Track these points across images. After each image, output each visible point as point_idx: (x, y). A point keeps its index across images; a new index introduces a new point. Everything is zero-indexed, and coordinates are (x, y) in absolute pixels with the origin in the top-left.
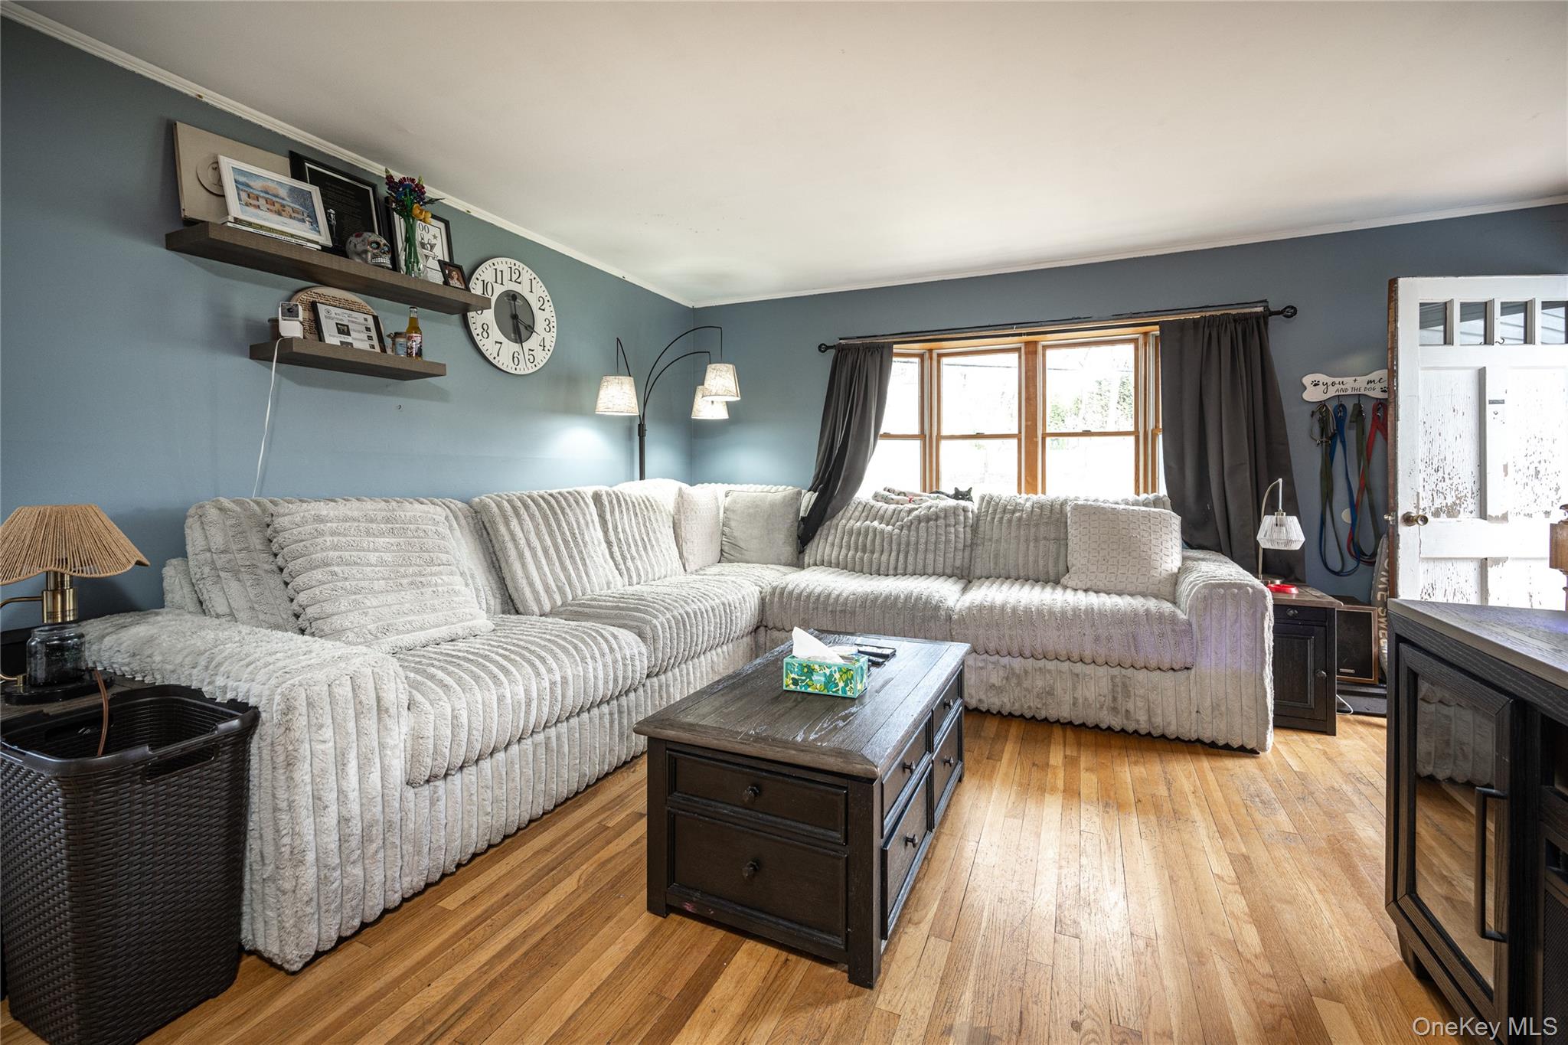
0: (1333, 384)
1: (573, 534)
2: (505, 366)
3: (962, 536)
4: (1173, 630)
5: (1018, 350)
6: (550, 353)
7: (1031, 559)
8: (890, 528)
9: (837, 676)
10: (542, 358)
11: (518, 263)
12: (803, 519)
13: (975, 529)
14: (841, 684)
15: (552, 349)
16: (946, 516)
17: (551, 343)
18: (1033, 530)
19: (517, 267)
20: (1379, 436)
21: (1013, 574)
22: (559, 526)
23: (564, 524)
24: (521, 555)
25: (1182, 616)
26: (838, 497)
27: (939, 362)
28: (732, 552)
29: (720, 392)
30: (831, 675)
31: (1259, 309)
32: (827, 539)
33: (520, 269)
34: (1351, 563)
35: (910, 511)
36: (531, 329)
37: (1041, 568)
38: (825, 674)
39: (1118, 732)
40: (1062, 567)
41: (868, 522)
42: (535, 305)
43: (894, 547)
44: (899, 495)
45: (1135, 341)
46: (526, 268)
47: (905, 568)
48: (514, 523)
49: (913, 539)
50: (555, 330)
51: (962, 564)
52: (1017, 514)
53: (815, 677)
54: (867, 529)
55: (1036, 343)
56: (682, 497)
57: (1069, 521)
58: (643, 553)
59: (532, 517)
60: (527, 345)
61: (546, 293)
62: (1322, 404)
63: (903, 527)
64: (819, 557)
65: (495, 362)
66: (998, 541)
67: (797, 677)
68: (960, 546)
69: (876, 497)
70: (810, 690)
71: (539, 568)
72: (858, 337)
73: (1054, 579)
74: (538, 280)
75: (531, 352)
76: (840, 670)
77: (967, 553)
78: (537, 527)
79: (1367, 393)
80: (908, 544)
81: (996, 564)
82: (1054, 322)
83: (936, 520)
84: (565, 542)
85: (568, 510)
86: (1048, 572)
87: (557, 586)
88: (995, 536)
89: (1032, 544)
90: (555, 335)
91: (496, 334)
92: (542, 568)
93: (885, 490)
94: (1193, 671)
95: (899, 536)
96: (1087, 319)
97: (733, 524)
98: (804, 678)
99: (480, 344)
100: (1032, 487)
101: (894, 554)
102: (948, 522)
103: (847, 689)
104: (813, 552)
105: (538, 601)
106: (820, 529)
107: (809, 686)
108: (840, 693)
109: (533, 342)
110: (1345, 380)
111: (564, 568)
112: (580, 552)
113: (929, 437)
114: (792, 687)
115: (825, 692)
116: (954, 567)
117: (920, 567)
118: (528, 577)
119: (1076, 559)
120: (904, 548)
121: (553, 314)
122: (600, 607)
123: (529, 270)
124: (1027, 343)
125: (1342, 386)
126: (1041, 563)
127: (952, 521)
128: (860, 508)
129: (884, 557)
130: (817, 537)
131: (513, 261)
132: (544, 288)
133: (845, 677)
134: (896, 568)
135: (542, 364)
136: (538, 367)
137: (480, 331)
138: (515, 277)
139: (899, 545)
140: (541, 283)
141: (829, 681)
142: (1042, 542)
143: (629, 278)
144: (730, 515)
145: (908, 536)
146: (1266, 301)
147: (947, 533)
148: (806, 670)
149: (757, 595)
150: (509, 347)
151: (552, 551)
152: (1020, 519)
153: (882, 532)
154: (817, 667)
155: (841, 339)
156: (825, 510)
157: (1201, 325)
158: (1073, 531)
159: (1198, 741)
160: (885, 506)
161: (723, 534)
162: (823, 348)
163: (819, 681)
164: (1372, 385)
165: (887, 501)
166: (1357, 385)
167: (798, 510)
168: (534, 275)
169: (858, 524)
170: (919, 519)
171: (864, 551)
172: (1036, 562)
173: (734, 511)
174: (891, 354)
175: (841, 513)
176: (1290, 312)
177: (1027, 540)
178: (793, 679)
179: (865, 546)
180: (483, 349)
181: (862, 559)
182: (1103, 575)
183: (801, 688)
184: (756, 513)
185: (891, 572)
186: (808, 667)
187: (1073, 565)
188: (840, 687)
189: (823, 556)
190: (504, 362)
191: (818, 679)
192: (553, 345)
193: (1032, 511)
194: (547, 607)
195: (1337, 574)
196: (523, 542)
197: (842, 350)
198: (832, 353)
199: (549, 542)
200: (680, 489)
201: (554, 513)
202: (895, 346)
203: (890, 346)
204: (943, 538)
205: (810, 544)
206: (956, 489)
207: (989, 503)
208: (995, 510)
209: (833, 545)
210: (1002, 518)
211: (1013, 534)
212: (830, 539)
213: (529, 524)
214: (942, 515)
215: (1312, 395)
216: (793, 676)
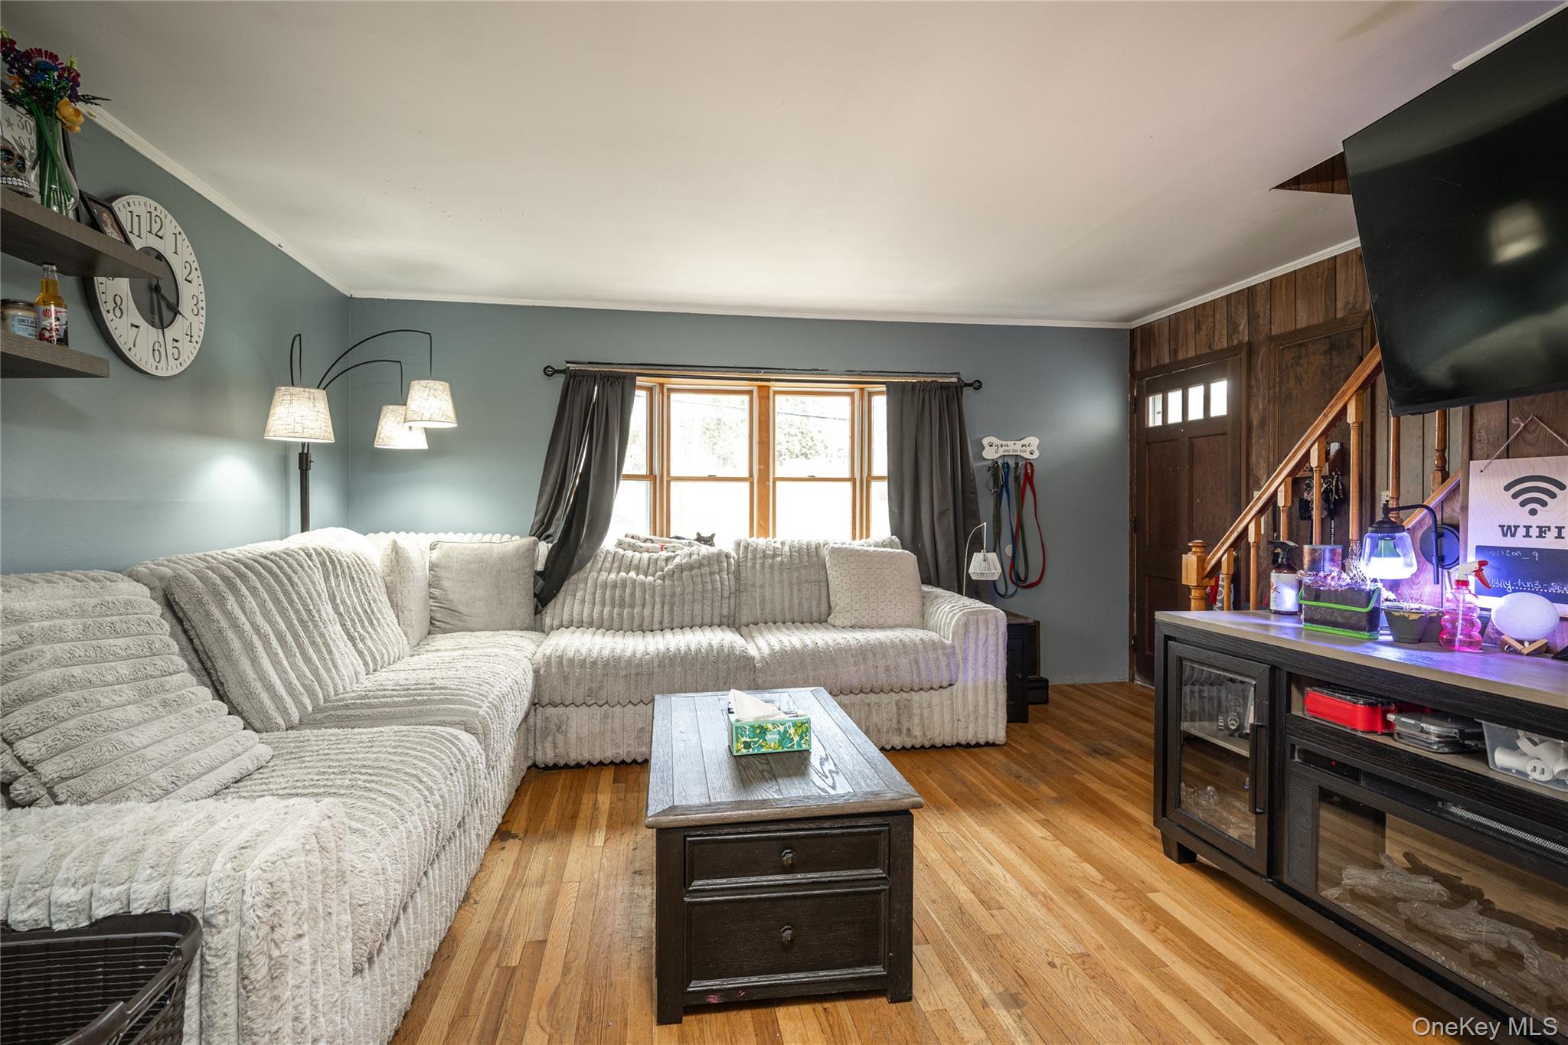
0: (1002, 446)
1: (309, 611)
2: (143, 361)
3: (727, 583)
4: (944, 654)
5: (750, 393)
6: (198, 347)
7: (796, 602)
8: (650, 578)
9: (792, 731)
10: (189, 352)
11: (160, 208)
12: (539, 574)
13: (737, 575)
14: (796, 739)
15: (200, 341)
16: (709, 563)
17: (198, 334)
18: (795, 574)
19: (158, 213)
20: (1028, 487)
21: (779, 617)
22: (291, 602)
23: (295, 597)
24: (249, 648)
25: (948, 642)
26: (585, 546)
27: (669, 397)
28: (448, 620)
29: (435, 417)
30: (786, 732)
31: (955, 380)
32: (575, 596)
33: (162, 217)
34: (1012, 588)
35: (667, 560)
36: (175, 310)
37: (806, 610)
38: (779, 732)
39: (899, 750)
40: (824, 608)
41: (623, 574)
42: (180, 274)
43: (658, 600)
44: (645, 541)
45: (851, 395)
46: (170, 217)
47: (672, 621)
48: (231, 603)
49: (678, 590)
50: (203, 312)
51: (729, 613)
52: (779, 559)
53: (769, 737)
54: (624, 583)
55: (769, 387)
56: (397, 553)
57: (828, 564)
58: (370, 629)
59: (253, 590)
60: (171, 332)
61: (193, 257)
62: (995, 462)
63: (664, 577)
64: (566, 617)
65: (130, 355)
66: (762, 586)
67: (748, 740)
68: (726, 594)
69: (620, 544)
70: (763, 750)
71: (276, 663)
72: (589, 363)
73: (821, 619)
74: (184, 236)
75: (175, 344)
76: (795, 725)
77: (732, 601)
78: (262, 606)
79: (1022, 454)
80: (673, 595)
81: (763, 609)
82: (796, 371)
83: (699, 568)
84: (301, 621)
85: (295, 578)
86: (811, 614)
87: (303, 685)
88: (758, 582)
89: (795, 588)
90: (203, 320)
91: (133, 315)
92: (280, 663)
93: (626, 536)
94: (955, 686)
95: (663, 587)
96: (824, 372)
97: (446, 584)
98: (757, 739)
99: (111, 326)
100: (764, 531)
101: (658, 606)
102: (713, 570)
103: (803, 742)
104: (558, 611)
105: (284, 711)
106: (566, 583)
107: (762, 747)
108: (796, 748)
109: (176, 330)
110: (1009, 443)
111: (307, 660)
112: (322, 635)
113: (658, 479)
114: (744, 751)
115: (780, 750)
116: (721, 616)
117: (687, 619)
118: (263, 677)
119: (840, 598)
120: (670, 601)
121: (202, 289)
122: (386, 705)
123: (174, 221)
124: (759, 387)
125: (1006, 448)
126: (806, 605)
127: (716, 568)
128: (610, 559)
129: (647, 611)
130: (562, 593)
131: (154, 204)
132: (190, 250)
133: (800, 731)
134: (661, 623)
135: (189, 362)
136: (185, 366)
137: (111, 305)
138: (155, 229)
139: (663, 596)
140: (187, 242)
141: (784, 737)
142: (806, 585)
143: (287, 249)
144: (442, 573)
145: (673, 587)
146: (958, 373)
147: (713, 582)
148: (758, 731)
149: (530, 668)
150: (149, 333)
151: (289, 638)
152: (782, 563)
153: (643, 584)
154: (770, 726)
155: (568, 362)
156: (571, 562)
157: (918, 389)
158: (833, 573)
159: (958, 744)
160: (637, 555)
161: (432, 597)
162: (550, 372)
163: (772, 740)
164: (1024, 448)
165: (634, 548)
166: (1015, 448)
167: (534, 563)
168: (179, 229)
169: (613, 576)
170: (681, 568)
171: (622, 606)
172: (800, 604)
173: (446, 568)
174: (634, 387)
175: (589, 565)
176: (977, 385)
177: (790, 584)
178: (744, 742)
179: (622, 599)
180: (115, 334)
181: (620, 615)
182: (866, 612)
183: (753, 750)
184: (480, 568)
185: (656, 626)
186: (761, 727)
187: (836, 605)
188: (795, 742)
189: (571, 615)
190: (141, 356)
191: (772, 738)
192: (202, 334)
193: (791, 556)
194: (295, 717)
195: (1003, 596)
196: (248, 627)
197: (575, 376)
198: (560, 379)
199: (283, 627)
200: (395, 542)
201: (281, 584)
202: (638, 378)
203: (632, 377)
204: (710, 587)
205: (552, 603)
206: (698, 534)
207: (746, 548)
208: (754, 558)
209: (583, 601)
210: (763, 563)
211: (777, 579)
212: (579, 595)
213: (251, 603)
214: (706, 562)
215: (990, 454)
216: (744, 739)
